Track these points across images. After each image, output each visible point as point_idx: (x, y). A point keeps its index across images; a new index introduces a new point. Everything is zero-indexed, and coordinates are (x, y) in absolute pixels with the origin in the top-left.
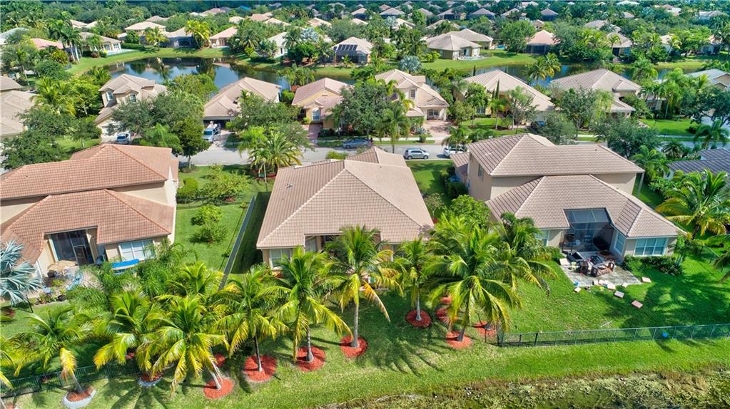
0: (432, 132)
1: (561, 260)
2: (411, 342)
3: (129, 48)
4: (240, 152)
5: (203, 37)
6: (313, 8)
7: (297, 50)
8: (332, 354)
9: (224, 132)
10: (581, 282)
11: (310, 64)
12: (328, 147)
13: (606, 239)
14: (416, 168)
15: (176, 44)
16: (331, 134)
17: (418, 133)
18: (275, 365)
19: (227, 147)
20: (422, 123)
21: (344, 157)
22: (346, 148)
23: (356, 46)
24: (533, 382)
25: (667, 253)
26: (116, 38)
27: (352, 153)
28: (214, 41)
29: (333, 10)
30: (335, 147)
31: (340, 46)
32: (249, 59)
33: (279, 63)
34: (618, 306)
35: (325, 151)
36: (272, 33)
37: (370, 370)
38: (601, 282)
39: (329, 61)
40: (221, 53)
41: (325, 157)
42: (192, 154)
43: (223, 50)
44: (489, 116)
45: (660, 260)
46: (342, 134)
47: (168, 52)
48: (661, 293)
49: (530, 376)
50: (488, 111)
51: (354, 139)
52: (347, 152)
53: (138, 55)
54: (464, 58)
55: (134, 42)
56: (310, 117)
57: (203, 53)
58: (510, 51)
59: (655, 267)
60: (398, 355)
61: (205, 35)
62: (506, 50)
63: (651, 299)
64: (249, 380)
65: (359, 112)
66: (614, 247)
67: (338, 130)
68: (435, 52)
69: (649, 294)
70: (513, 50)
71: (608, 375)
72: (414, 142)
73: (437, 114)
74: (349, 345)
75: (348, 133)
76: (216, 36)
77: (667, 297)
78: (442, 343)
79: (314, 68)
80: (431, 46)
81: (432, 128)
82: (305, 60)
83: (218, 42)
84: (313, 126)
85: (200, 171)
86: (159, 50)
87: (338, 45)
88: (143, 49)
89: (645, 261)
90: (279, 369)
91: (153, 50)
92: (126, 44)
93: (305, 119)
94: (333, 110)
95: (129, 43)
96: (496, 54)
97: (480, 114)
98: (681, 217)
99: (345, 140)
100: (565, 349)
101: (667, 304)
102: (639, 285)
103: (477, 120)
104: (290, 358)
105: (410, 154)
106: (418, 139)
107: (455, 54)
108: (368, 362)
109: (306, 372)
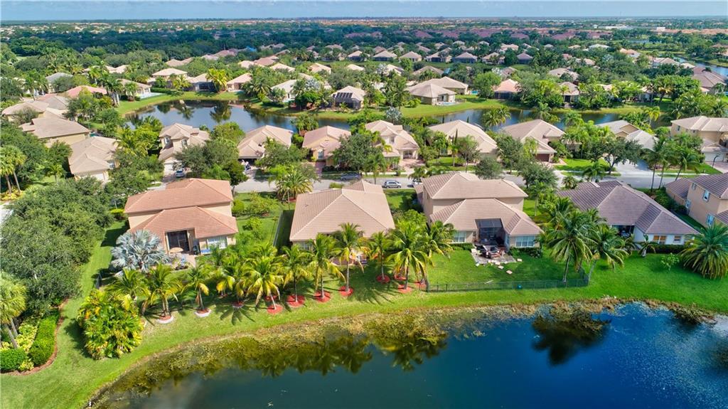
0: (406, 168)
1: (472, 250)
2: (378, 290)
3: (157, 92)
4: (269, 183)
5: (221, 83)
6: (313, 50)
7: (303, 97)
8: (334, 295)
9: (253, 168)
10: (481, 261)
11: (313, 109)
12: (330, 179)
14: (391, 194)
15: (197, 88)
16: (332, 169)
17: (396, 169)
18: (304, 300)
19: (256, 179)
20: (398, 162)
21: (341, 187)
22: (342, 180)
23: (351, 94)
24: (442, 308)
25: (535, 246)
26: (145, 83)
27: (347, 183)
28: (230, 86)
29: (331, 52)
30: (335, 179)
31: (339, 93)
32: (261, 103)
33: (287, 107)
34: (497, 273)
35: (328, 182)
36: (280, 80)
37: (355, 302)
38: (493, 261)
39: (329, 106)
40: (237, 96)
41: (328, 186)
42: (236, 184)
43: (238, 93)
44: (450, 156)
45: (530, 249)
46: (341, 169)
47: (191, 95)
48: (526, 267)
49: (440, 306)
50: (450, 152)
51: (349, 173)
52: (343, 183)
53: (166, 98)
54: (441, 103)
55: (162, 87)
56: (316, 156)
57: (221, 96)
58: (482, 96)
59: (526, 253)
60: (370, 295)
61: (223, 82)
62: (478, 95)
63: (519, 270)
64: (290, 306)
65: (352, 155)
67: (337, 166)
68: (417, 99)
69: (518, 267)
70: (484, 96)
71: (483, 305)
72: (392, 176)
73: (411, 154)
74: (344, 290)
75: (343, 169)
76: (232, 82)
77: (528, 269)
78: (395, 290)
79: (316, 112)
80: (415, 93)
81: (407, 165)
82: (309, 105)
83: (233, 86)
84: (319, 163)
85: (241, 196)
86: (183, 94)
87: (336, 93)
88: (169, 93)
89: (521, 250)
90: (306, 301)
91: (178, 94)
92: (154, 88)
93: (312, 158)
94: (334, 153)
95: (156, 87)
96: (469, 100)
97: (444, 154)
98: (545, 224)
99: (342, 174)
100: (463, 294)
101: (527, 272)
102: (514, 262)
103: (441, 159)
104: (312, 297)
105: (388, 184)
106: (395, 173)
107: (434, 101)
108: (354, 299)
109: (321, 303)
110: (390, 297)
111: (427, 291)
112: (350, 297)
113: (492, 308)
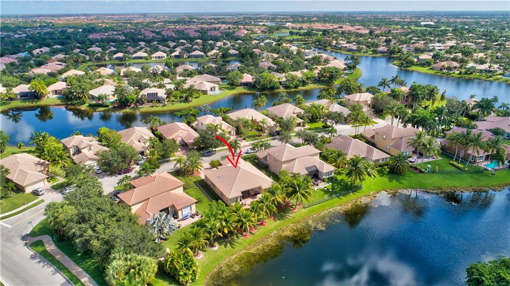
2: (284, 213)
5: (43, 92)
7: (126, 100)
10: (315, 188)
13: (317, 174)
15: (19, 97)
23: (157, 93)
24: (315, 214)
25: (333, 175)
28: (48, 93)
31: (148, 94)
33: (112, 106)
34: (326, 191)
37: (278, 222)
38: (320, 186)
39: (143, 103)
40: (59, 100)
45: (331, 177)
54: (212, 92)
56: (177, 143)
57: (43, 102)
58: (231, 85)
59: (331, 180)
60: (283, 217)
62: (229, 85)
63: (333, 188)
64: (252, 232)
66: (319, 176)
68: (200, 92)
69: (332, 187)
71: (330, 208)
73: (230, 133)
74: (270, 218)
76: (50, 90)
77: (336, 187)
78: (291, 211)
83: (51, 93)
86: (10, 103)
89: (328, 178)
90: (257, 228)
96: (225, 88)
98: (334, 164)
100: (319, 205)
101: (337, 188)
102: (328, 185)
104: (258, 224)
107: (208, 91)
108: (277, 220)
109: (263, 227)
110: (291, 215)
111: (304, 208)
112: (275, 221)
113: (334, 208)
